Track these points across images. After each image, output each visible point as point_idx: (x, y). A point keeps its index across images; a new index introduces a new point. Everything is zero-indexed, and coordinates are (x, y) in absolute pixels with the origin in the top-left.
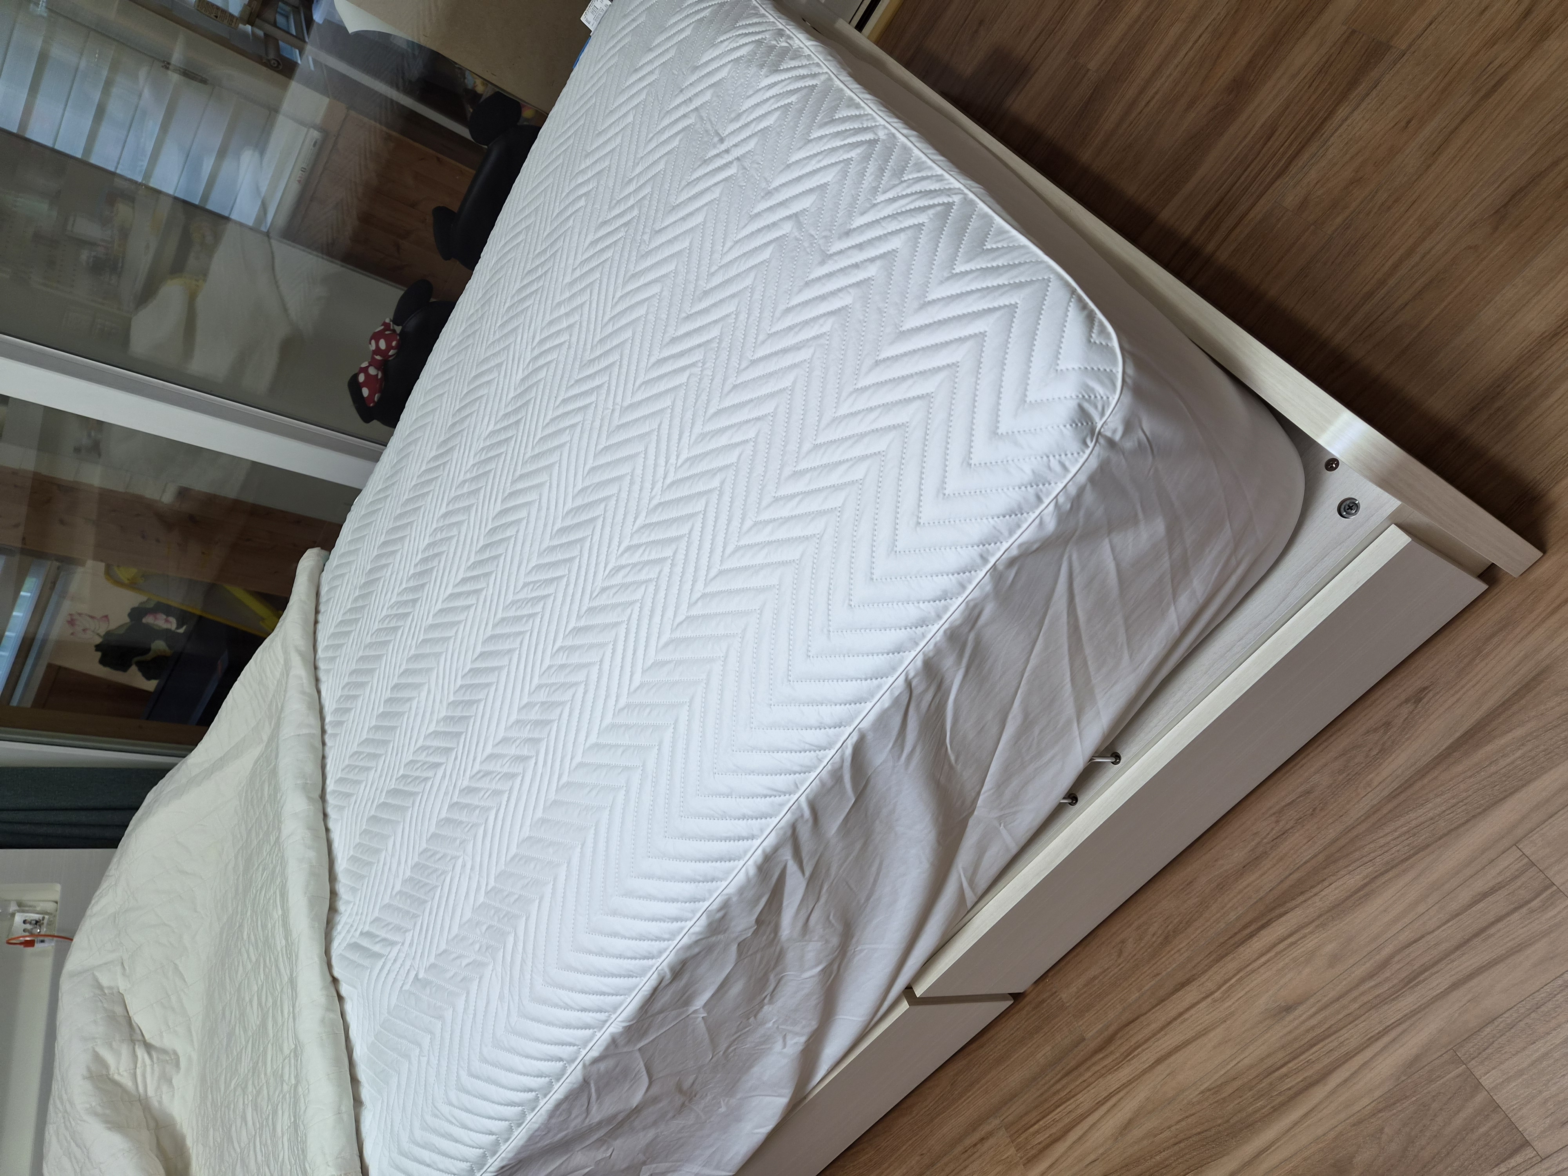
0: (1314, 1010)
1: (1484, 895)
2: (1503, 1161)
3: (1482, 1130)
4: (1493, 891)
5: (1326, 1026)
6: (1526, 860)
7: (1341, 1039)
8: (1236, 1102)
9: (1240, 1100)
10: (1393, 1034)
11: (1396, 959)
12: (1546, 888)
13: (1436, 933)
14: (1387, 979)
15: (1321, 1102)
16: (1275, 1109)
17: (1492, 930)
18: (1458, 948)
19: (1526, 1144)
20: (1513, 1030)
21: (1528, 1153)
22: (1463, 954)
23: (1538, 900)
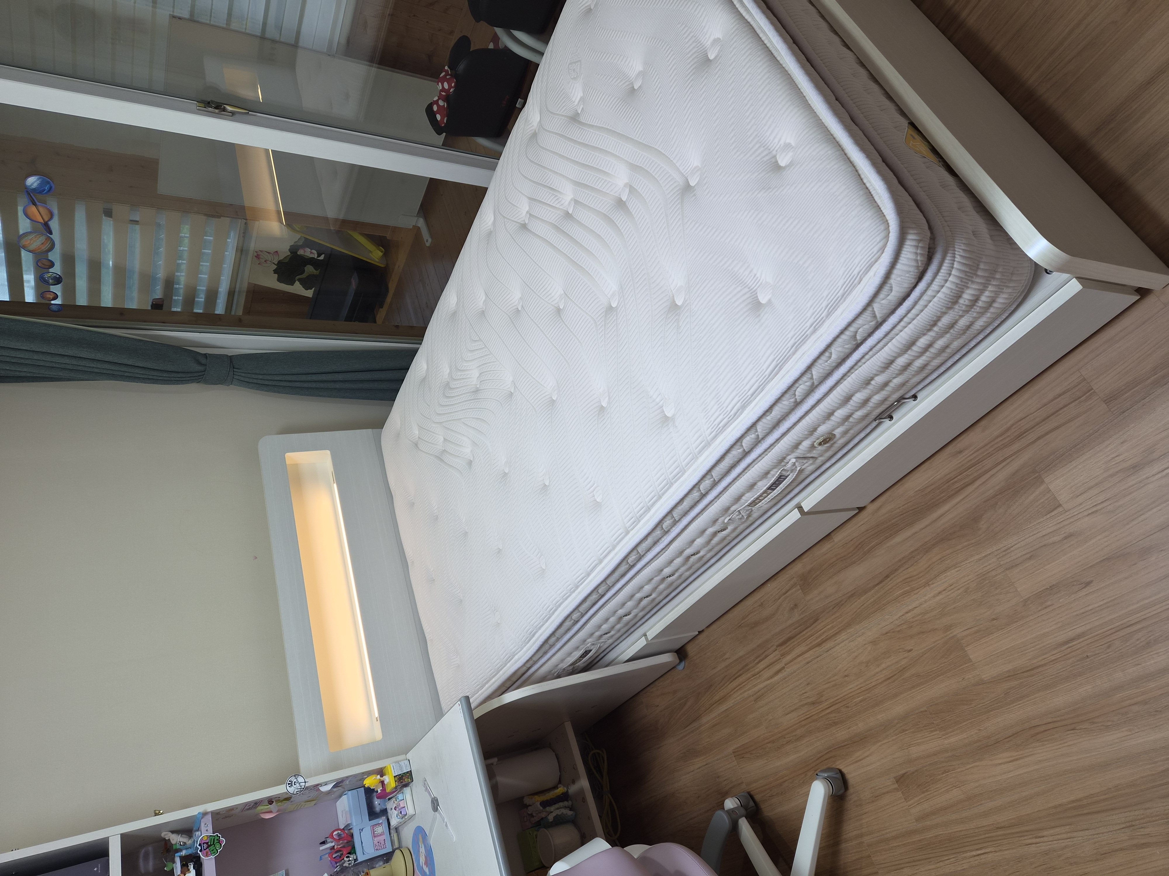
0: (972, 452)
1: (1060, 395)
2: (1048, 514)
3: (1042, 501)
4: (1064, 393)
5: (977, 459)
6: (1083, 377)
7: (984, 464)
8: (932, 495)
9: (934, 494)
10: (1008, 461)
11: (1014, 427)
12: (1089, 391)
13: (1035, 414)
14: (1008, 436)
15: (971, 493)
16: (949, 497)
17: (1060, 412)
18: (1043, 420)
19: (1060, 505)
20: (1063, 457)
21: (1060, 509)
22: (1045, 424)
23: (1085, 396)
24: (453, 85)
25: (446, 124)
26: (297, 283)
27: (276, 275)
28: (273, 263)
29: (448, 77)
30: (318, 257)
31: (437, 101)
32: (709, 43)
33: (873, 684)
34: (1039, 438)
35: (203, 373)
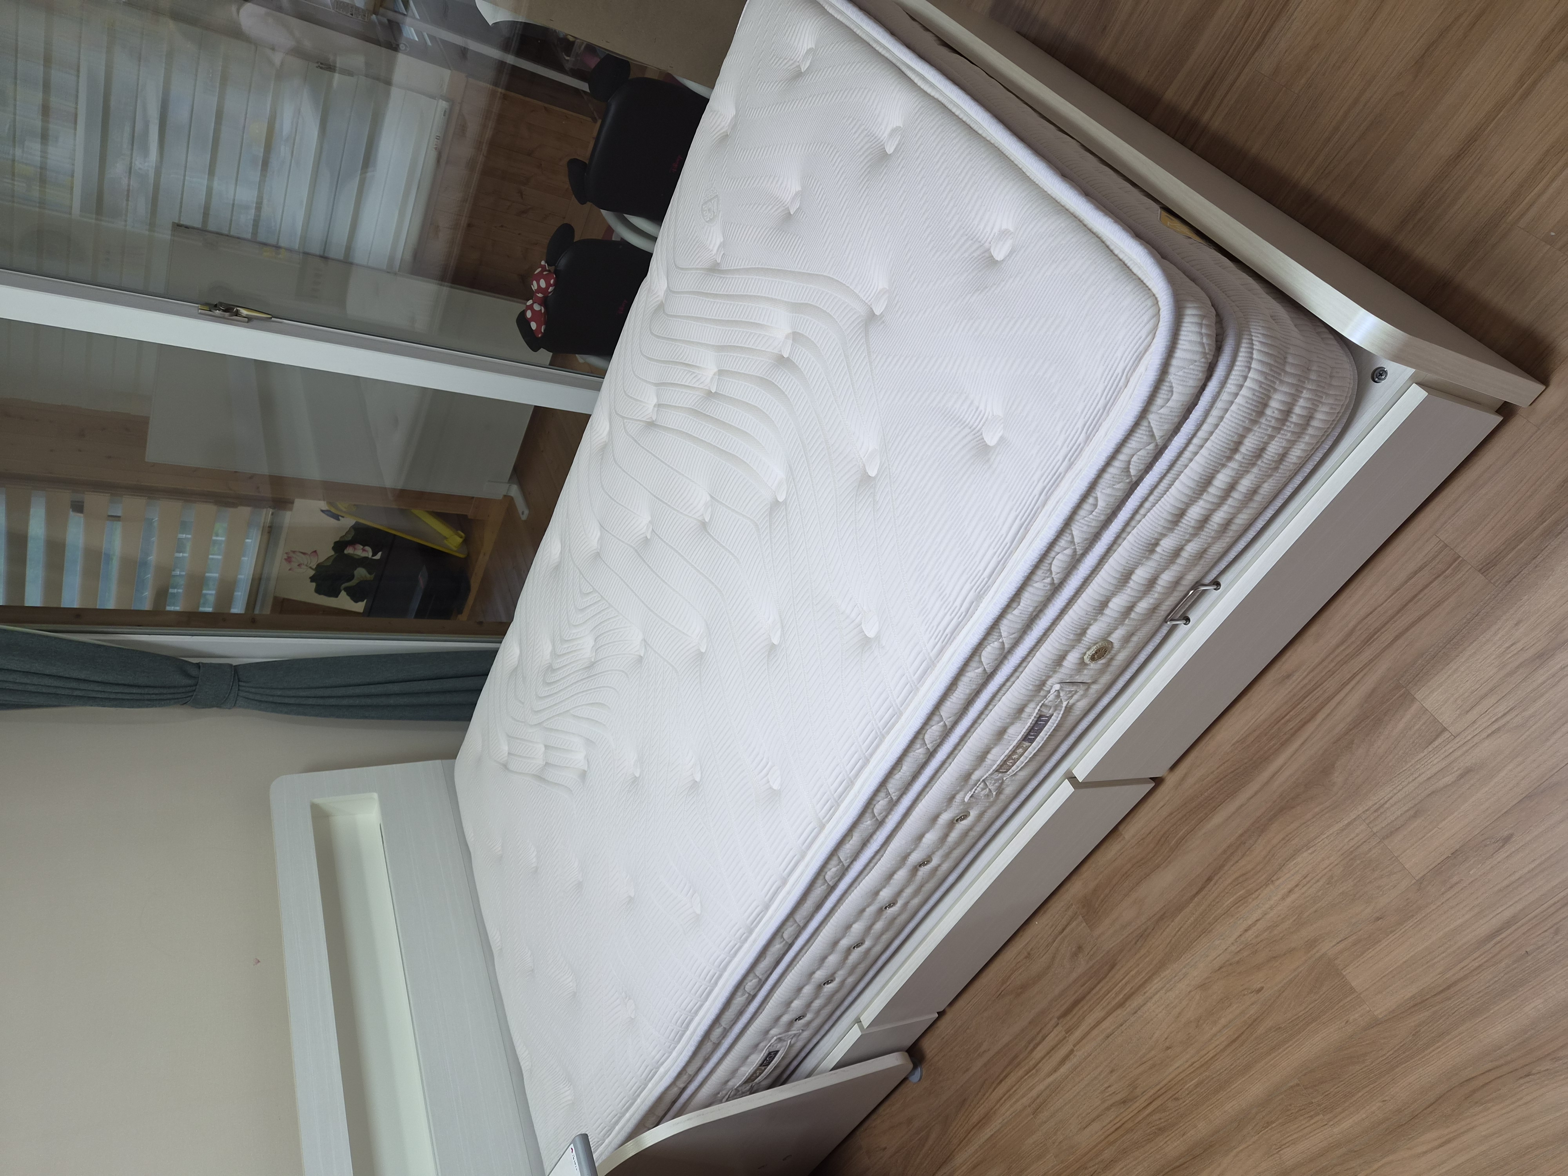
0: (1305, 673)
1: (1416, 573)
2: (1430, 744)
3: (1417, 727)
4: (1421, 569)
5: (1314, 682)
6: (1442, 543)
7: (1325, 688)
8: (1257, 745)
9: (1259, 743)
10: (1358, 678)
11: (1358, 628)
12: (1455, 560)
13: (1384, 605)
14: (1353, 643)
15: (1312, 733)
16: (1282, 745)
17: (1420, 596)
18: (1398, 612)
19: (1445, 729)
20: (1435, 659)
21: (1446, 735)
22: (1402, 616)
23: (1450, 569)
24: (552, 281)
25: (544, 334)
26: (343, 594)
27: (314, 584)
28: (310, 568)
29: (545, 273)
30: (373, 556)
31: (532, 305)
32: (886, 134)
33: (1211, 1054)
34: (1397, 638)
35: (194, 688)
